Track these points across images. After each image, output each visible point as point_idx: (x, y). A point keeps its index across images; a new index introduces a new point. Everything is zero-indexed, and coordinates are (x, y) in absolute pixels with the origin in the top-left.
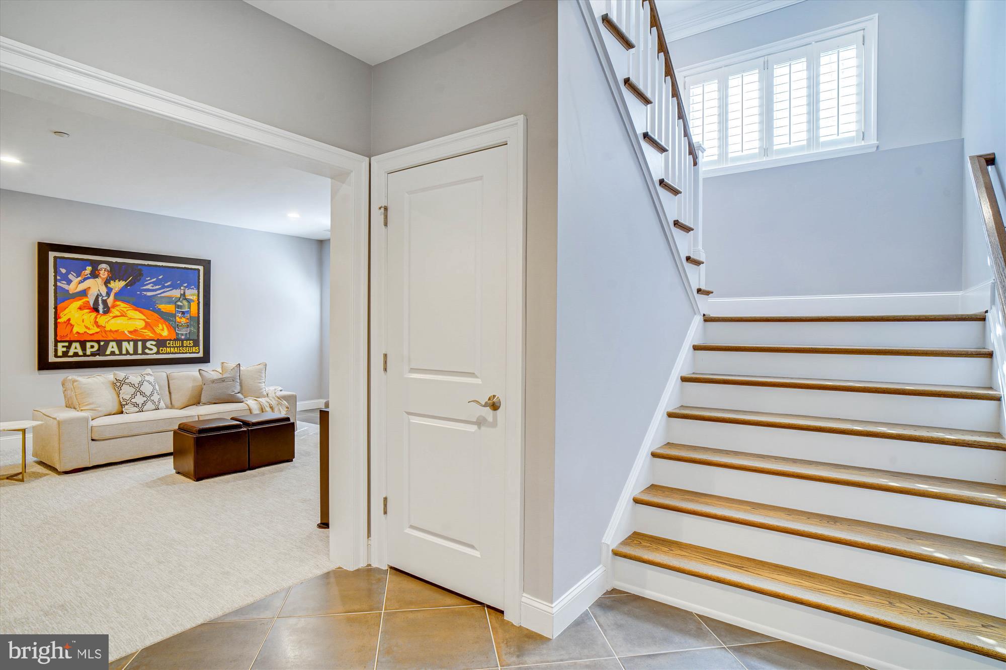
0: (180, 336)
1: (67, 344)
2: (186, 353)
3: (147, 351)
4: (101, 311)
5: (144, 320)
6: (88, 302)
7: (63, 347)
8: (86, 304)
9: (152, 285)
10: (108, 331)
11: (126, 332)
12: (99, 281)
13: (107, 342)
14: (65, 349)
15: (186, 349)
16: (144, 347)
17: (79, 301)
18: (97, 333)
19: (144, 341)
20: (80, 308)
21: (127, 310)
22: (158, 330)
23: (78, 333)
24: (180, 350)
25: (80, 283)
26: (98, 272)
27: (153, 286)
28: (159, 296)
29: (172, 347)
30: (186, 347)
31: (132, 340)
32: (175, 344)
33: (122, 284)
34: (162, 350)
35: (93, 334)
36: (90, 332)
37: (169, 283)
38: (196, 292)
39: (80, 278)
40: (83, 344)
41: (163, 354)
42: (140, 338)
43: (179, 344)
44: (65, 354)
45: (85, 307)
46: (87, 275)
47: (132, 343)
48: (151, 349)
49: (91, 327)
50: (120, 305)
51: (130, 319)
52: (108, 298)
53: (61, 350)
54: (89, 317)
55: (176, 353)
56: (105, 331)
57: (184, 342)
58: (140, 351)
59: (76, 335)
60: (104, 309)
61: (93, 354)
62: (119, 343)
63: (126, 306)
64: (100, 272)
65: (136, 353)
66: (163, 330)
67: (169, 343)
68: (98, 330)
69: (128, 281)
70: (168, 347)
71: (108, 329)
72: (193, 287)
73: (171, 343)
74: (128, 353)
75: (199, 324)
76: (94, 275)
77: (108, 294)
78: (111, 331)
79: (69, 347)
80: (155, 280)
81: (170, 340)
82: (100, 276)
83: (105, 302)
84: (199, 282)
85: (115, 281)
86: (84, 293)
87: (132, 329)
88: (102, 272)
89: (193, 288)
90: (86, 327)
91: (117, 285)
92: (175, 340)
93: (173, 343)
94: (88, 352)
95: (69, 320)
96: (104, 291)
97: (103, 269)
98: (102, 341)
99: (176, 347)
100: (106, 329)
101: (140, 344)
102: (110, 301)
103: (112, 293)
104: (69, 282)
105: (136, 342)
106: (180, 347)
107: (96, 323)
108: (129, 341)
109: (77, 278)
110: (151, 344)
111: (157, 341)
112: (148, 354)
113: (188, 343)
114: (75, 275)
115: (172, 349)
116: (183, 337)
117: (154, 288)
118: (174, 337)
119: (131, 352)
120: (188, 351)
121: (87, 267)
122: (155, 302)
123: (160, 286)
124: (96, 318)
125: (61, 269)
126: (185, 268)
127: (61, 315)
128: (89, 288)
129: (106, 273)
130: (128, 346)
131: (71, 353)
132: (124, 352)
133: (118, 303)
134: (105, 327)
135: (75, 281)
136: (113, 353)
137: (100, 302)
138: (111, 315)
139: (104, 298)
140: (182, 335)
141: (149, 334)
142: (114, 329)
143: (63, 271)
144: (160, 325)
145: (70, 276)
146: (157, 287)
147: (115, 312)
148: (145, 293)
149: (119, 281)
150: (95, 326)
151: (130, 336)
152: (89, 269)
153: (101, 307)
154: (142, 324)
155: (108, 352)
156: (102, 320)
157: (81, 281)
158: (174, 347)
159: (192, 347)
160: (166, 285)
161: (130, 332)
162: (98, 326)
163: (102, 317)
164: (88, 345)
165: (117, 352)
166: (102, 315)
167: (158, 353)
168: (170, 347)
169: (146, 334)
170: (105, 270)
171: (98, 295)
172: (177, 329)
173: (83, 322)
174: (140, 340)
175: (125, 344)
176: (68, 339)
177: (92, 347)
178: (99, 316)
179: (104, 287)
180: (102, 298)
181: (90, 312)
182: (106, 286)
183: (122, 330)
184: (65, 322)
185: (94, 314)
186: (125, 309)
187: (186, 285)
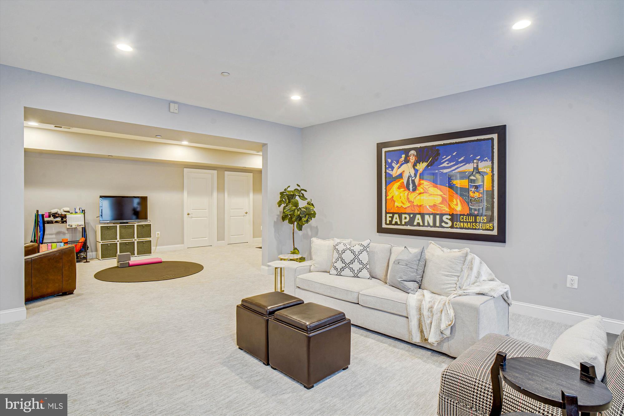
0: (473, 211)
1: (391, 215)
2: (479, 229)
3: (443, 224)
4: (411, 190)
5: (441, 195)
6: (403, 182)
7: (390, 217)
8: (402, 184)
9: (447, 162)
10: (415, 205)
11: (428, 207)
12: (410, 165)
13: (415, 215)
14: (390, 219)
15: (479, 225)
16: (441, 221)
17: (398, 182)
18: (408, 207)
19: (442, 215)
20: (399, 188)
21: (429, 187)
22: (453, 206)
23: (397, 207)
24: (473, 225)
25: (398, 168)
26: (409, 158)
27: (448, 164)
28: (453, 172)
29: (466, 222)
30: (480, 222)
31: (432, 214)
32: (468, 220)
33: (425, 164)
34: (456, 225)
35: (405, 208)
36: (404, 206)
37: (462, 158)
38: (489, 163)
39: (398, 165)
40: (400, 215)
41: (457, 228)
42: (438, 212)
43: (472, 219)
44: (391, 222)
45: (401, 186)
46: (403, 161)
47: (432, 216)
48: (447, 223)
49: (405, 202)
50: (423, 183)
51: (431, 195)
52: (415, 178)
53: (389, 219)
54: (404, 194)
55: (469, 229)
56: (414, 206)
57: (477, 217)
58: (438, 224)
59: (396, 209)
60: (413, 187)
61: (406, 224)
62: (423, 215)
63: (429, 184)
64: (410, 157)
65: (435, 225)
66: (457, 205)
67: (463, 218)
68: (408, 205)
69: (429, 162)
70: (462, 222)
71: (415, 204)
72: (486, 158)
73: (465, 218)
74: (429, 225)
75: (493, 198)
76: (407, 161)
77: (415, 175)
78: (417, 206)
79: (392, 218)
80: (449, 157)
81: (464, 215)
82: (410, 161)
83: (413, 181)
84: (493, 152)
85: (420, 164)
86: (400, 176)
87: (432, 204)
88: (411, 158)
89: (486, 160)
90: (402, 203)
91: (421, 166)
92: (468, 215)
93: (466, 218)
94: (403, 223)
95: (393, 197)
96: (412, 172)
97: (412, 155)
98: (412, 214)
99: (469, 222)
100: (414, 204)
101: (438, 217)
102: (417, 181)
103: (418, 174)
104: (393, 168)
105: (435, 215)
106: (473, 222)
107: (408, 199)
108: (429, 214)
109: (397, 164)
110: (447, 219)
111: (452, 215)
112: (444, 227)
113: (481, 219)
114: (395, 162)
115: (465, 224)
116: (476, 213)
117: (449, 165)
118: (467, 212)
119: (431, 224)
120: (482, 227)
121: (403, 155)
122: (450, 178)
123: (454, 163)
124: (408, 195)
125: (388, 160)
126: (478, 140)
127: (389, 194)
128: (404, 171)
129: (414, 157)
130: (429, 219)
131: (393, 223)
132: (426, 224)
133: (422, 182)
134: (413, 202)
135: (396, 166)
136: (418, 225)
137: (410, 182)
138: (417, 192)
139: (413, 179)
140: (475, 210)
141: (446, 209)
142: (419, 204)
143: (389, 161)
144: (455, 200)
145: (393, 165)
146: (452, 164)
147: (420, 190)
148: (442, 171)
149: (423, 163)
150: (407, 201)
151: (430, 210)
152: (403, 156)
153: (411, 186)
154: (439, 200)
155: (415, 223)
156: (412, 196)
157: (399, 167)
158: (467, 222)
159: (486, 223)
160: (459, 160)
161: (430, 206)
162: (409, 202)
163: (412, 194)
164: (403, 216)
165: (421, 224)
166: (412, 192)
167: (452, 227)
168: (463, 222)
169: (443, 208)
170: (413, 156)
171: (409, 176)
172: (470, 204)
173: (400, 198)
174: (438, 214)
175: (427, 217)
176: (392, 211)
177: (406, 218)
178: (410, 193)
179: (413, 169)
180: (411, 179)
181: (404, 191)
182: (414, 168)
183: (425, 205)
184: (390, 199)
185: (407, 192)
186: (427, 187)
187: (478, 157)
